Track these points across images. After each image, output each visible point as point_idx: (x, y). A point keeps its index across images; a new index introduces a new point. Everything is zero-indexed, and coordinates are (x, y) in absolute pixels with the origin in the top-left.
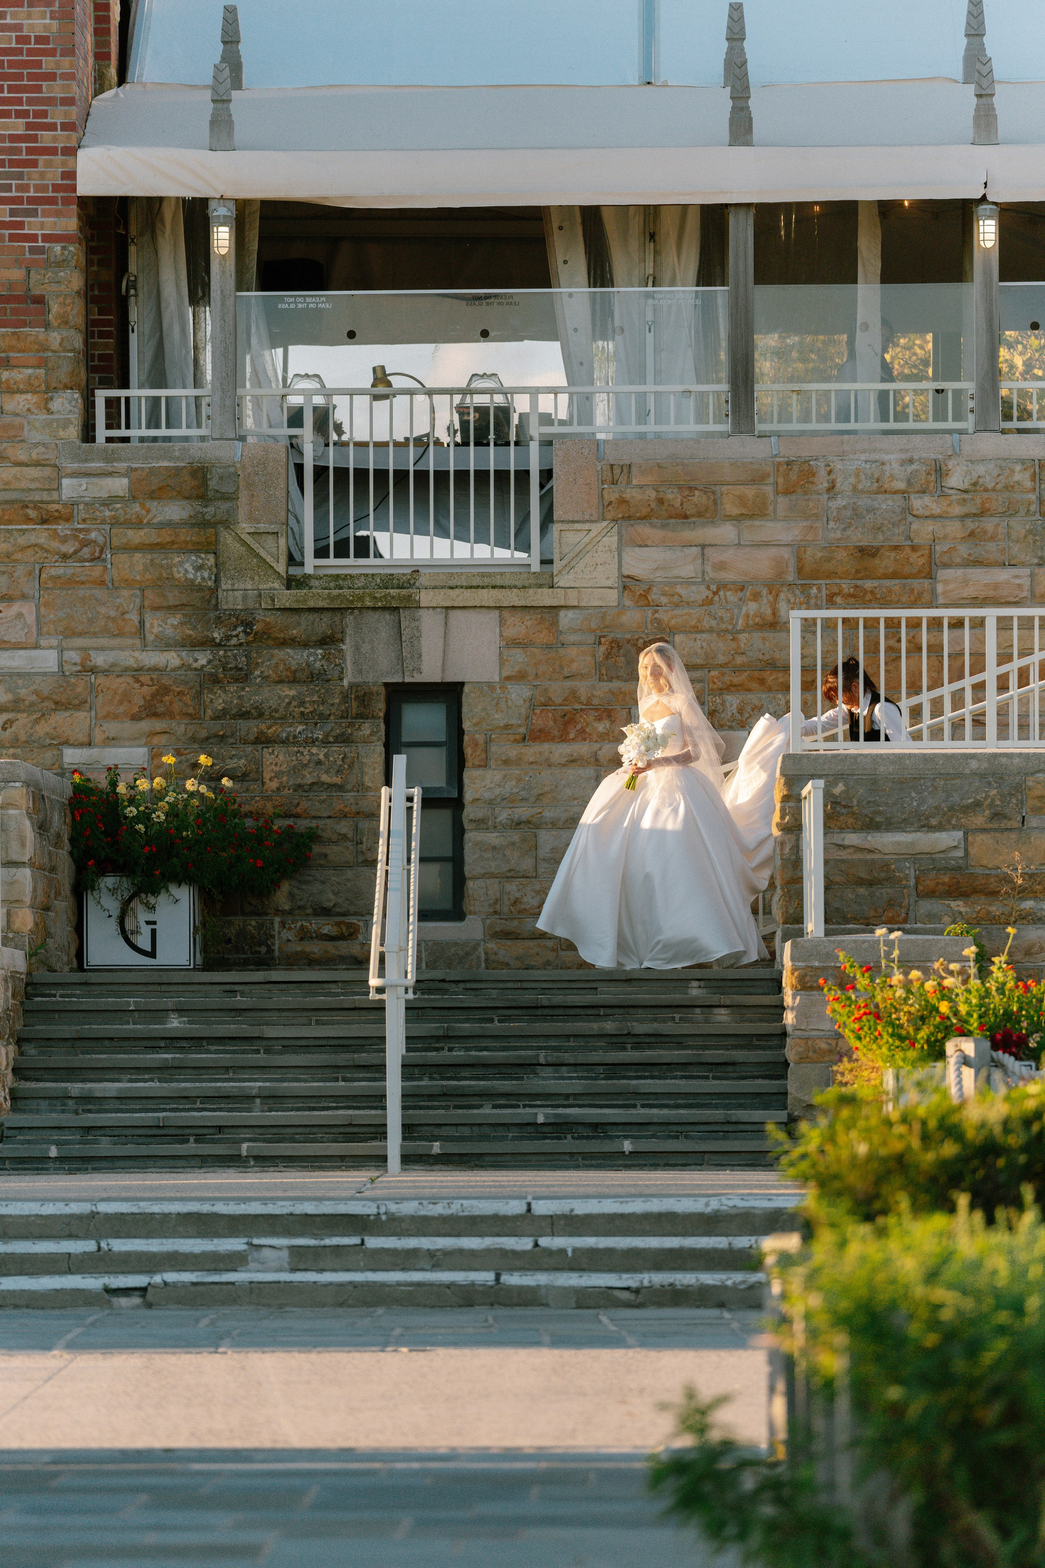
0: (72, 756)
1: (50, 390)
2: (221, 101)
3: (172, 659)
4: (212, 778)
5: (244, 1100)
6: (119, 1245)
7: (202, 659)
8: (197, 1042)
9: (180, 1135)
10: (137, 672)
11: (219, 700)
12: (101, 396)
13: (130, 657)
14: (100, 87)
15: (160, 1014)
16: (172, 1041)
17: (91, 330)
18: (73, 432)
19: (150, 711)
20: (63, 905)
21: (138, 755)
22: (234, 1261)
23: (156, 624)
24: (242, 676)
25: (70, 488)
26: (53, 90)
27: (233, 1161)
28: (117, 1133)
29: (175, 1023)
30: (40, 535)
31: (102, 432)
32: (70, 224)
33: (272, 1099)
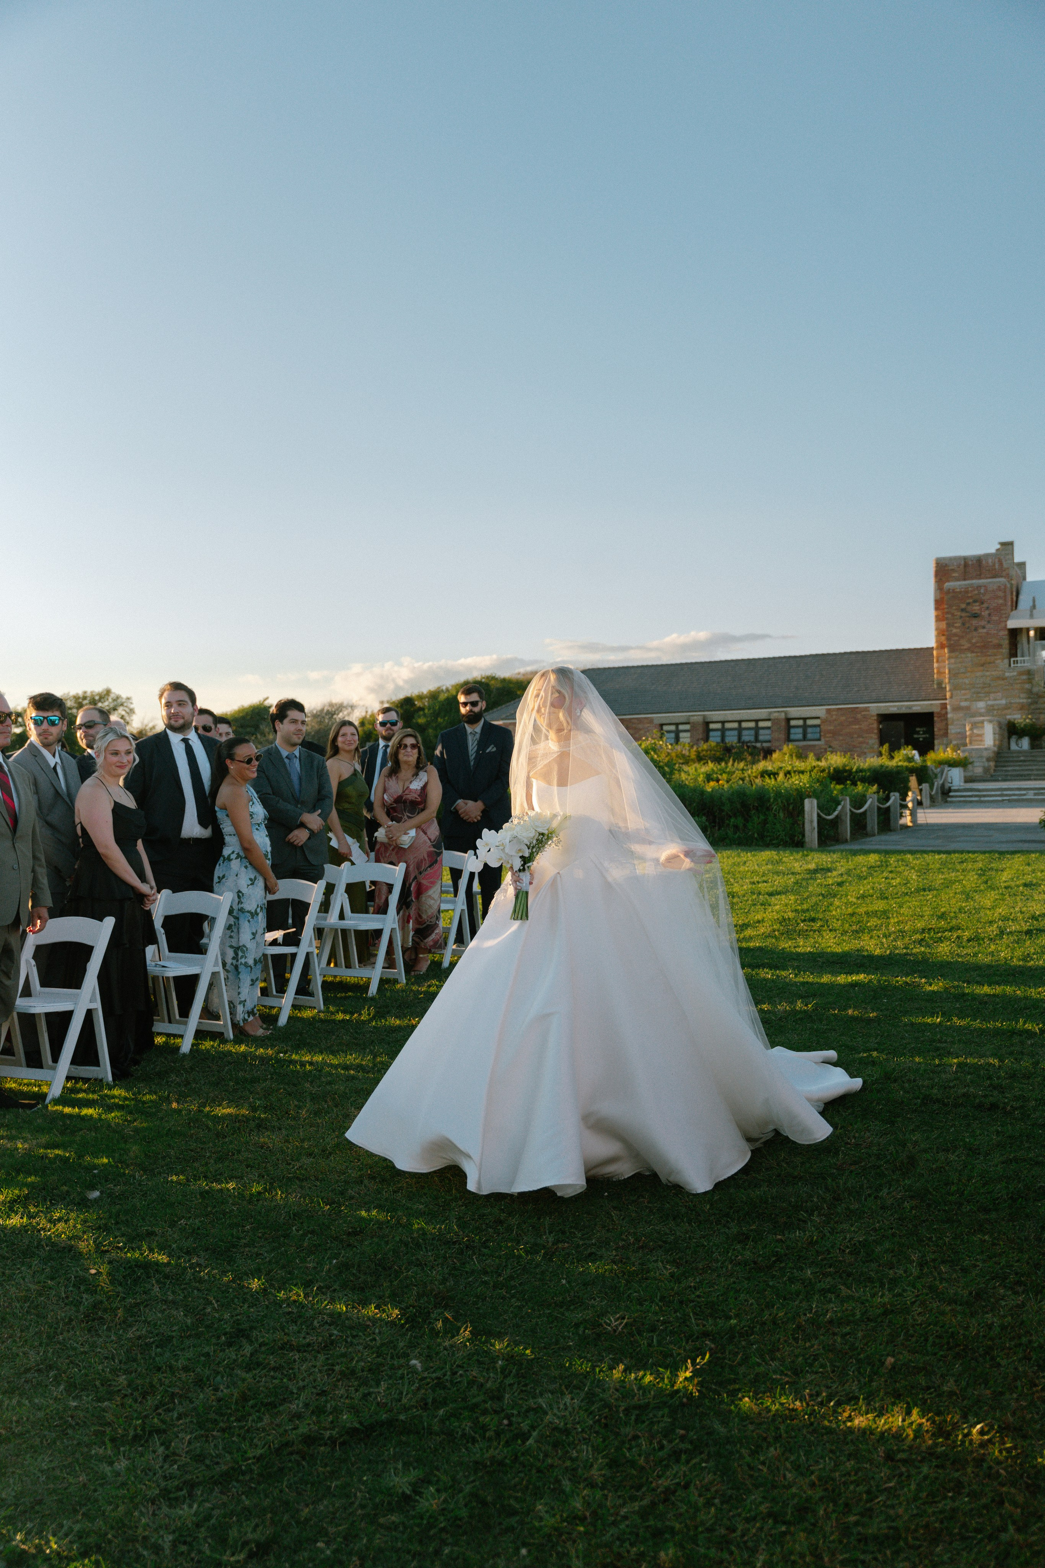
0: (1008, 717)
1: (1003, 659)
2: (1031, 612)
3: (1025, 701)
4: (1031, 719)
5: (1032, 770)
6: (1005, 793)
7: (1030, 700)
8: (1024, 761)
9: (1021, 776)
10: (1019, 703)
11: (1032, 707)
12: (1012, 659)
13: (1018, 700)
14: (1012, 610)
15: (1019, 757)
16: (1021, 761)
17: (1010, 649)
18: (1007, 666)
19: (1021, 709)
20: (1006, 740)
21: (1019, 716)
22: (1024, 795)
23: (1022, 695)
24: (1037, 703)
25: (1007, 674)
26: (1003, 612)
27: (1030, 780)
28: (1011, 775)
29: (1022, 758)
30: (1001, 682)
31: (1012, 665)
32: (1006, 633)
33: (1037, 770)
